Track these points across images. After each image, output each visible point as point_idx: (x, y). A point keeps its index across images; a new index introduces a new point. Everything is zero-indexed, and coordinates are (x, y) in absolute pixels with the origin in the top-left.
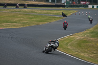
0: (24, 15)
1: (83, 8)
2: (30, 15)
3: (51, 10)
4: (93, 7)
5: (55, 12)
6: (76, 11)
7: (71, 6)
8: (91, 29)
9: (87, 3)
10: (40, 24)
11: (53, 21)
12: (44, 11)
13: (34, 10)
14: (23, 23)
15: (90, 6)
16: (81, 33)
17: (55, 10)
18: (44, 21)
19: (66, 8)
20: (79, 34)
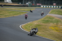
0: (6, 11)
1: (38, 7)
2: (9, 11)
3: (21, 8)
4: (44, 7)
5: (23, 9)
6: (34, 9)
7: (32, 6)
8: (43, 19)
9: (40, 4)
10: (15, 16)
11: (22, 14)
12: (17, 9)
13: (11, 8)
14: (5, 15)
15: (42, 6)
16: (37, 21)
17: (23, 8)
18: (17, 14)
19: (29, 7)
20: (36, 21)
